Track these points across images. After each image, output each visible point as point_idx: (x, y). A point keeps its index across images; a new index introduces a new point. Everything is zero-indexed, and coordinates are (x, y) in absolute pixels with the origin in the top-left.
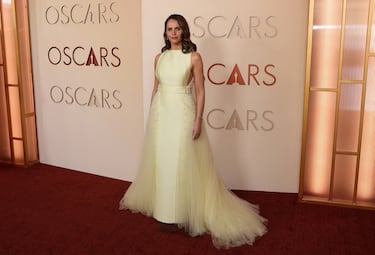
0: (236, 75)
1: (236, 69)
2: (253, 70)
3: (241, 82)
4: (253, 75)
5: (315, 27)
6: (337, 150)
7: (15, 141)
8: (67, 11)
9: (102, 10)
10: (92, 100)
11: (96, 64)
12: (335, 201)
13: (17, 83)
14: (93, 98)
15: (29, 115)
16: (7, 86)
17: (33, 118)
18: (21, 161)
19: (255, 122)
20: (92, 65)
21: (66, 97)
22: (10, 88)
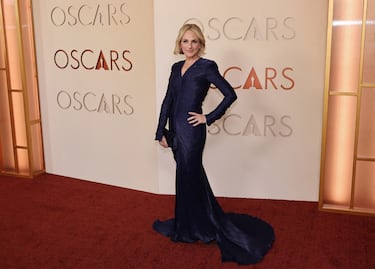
0: (253, 79)
1: (253, 73)
2: (271, 74)
3: (258, 86)
4: (271, 79)
5: (336, 23)
6: (359, 156)
7: (18, 150)
8: (74, 12)
9: (112, 11)
10: (102, 106)
11: (106, 68)
12: (356, 210)
13: (21, 88)
14: (103, 104)
15: (34, 122)
16: (10, 91)
17: (38, 125)
18: (26, 171)
19: (272, 128)
20: (102, 69)
21: (74, 102)
22: (13, 93)
